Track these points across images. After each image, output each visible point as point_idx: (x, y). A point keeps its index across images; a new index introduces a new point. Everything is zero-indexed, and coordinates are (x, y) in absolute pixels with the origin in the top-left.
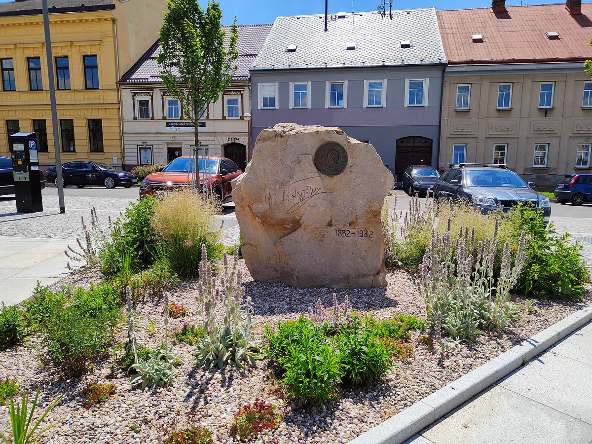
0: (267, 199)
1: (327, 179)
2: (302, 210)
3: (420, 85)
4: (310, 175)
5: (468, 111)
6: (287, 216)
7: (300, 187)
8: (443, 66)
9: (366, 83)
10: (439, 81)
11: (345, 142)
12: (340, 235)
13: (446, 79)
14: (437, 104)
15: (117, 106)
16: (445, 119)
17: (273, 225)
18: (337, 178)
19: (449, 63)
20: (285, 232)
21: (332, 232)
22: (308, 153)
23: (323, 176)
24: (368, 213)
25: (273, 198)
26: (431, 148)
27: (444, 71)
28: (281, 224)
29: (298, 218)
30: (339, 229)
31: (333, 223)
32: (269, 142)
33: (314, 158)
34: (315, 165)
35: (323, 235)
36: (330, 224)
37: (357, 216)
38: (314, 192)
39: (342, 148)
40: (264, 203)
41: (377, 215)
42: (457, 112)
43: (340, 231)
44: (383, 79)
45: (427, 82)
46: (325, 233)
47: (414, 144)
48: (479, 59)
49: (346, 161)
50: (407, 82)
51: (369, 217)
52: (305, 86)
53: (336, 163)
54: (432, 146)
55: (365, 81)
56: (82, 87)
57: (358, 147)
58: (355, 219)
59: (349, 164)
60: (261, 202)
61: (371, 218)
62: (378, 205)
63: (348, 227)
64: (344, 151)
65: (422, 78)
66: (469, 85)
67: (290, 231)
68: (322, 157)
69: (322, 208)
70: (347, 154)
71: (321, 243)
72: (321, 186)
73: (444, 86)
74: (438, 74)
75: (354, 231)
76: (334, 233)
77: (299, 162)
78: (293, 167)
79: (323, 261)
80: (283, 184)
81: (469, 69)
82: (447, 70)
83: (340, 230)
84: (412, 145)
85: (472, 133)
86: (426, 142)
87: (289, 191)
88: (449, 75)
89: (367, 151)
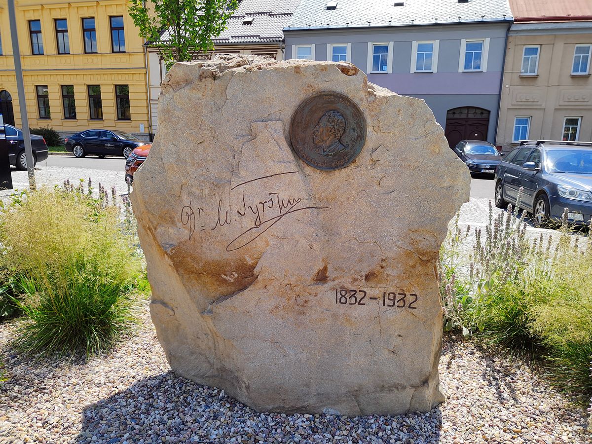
0: (185, 218)
1: (317, 177)
2: (259, 244)
3: (479, 46)
4: (277, 168)
5: (536, 77)
6: (227, 256)
7: (255, 194)
8: (508, 24)
9: (415, 45)
10: (502, 42)
11: (362, 94)
12: (343, 300)
13: (510, 39)
14: (498, 69)
15: (144, 71)
16: (507, 86)
17: (199, 274)
18: (340, 175)
19: (516, 20)
20: (223, 289)
21: (326, 294)
22: (273, 116)
23: (308, 170)
24: (408, 255)
25: (197, 216)
26: (488, 120)
27: (508, 30)
28: (215, 272)
29: (250, 262)
30: (341, 287)
31: (328, 274)
32: (186, 91)
33: (287, 128)
34: (291, 145)
35: (306, 302)
36: (322, 277)
37: (382, 260)
38: (287, 208)
39: (355, 107)
40: (180, 225)
41: (428, 261)
42: (522, 78)
43: (343, 293)
44: (434, 39)
45: (487, 42)
46: (310, 297)
47: (467, 116)
48: (552, 15)
49: (361, 138)
50: (464, 43)
51: (411, 263)
52: (345, 48)
53: (339, 140)
54: (489, 119)
55: (414, 42)
56: (109, 50)
57: (390, 105)
58: (378, 268)
59: (370, 143)
60: (173, 223)
61: (414, 266)
62: (433, 240)
63: (362, 285)
64: (358, 114)
65: (482, 38)
66: (539, 47)
67: (234, 289)
68: (307, 127)
69: (303, 243)
70: (364, 120)
71: (301, 317)
72: (303, 194)
73: (508, 47)
74: (501, 32)
75: (376, 292)
76: (331, 296)
77: (252, 136)
78: (238, 149)
79: (303, 356)
80: (217, 185)
81: (540, 27)
82: (513, 28)
83: (343, 289)
84: (466, 117)
85: (539, 103)
86: (482, 113)
87: (232, 202)
88: (515, 35)
89: (412, 115)
